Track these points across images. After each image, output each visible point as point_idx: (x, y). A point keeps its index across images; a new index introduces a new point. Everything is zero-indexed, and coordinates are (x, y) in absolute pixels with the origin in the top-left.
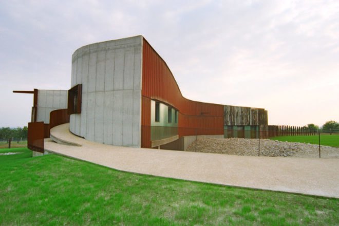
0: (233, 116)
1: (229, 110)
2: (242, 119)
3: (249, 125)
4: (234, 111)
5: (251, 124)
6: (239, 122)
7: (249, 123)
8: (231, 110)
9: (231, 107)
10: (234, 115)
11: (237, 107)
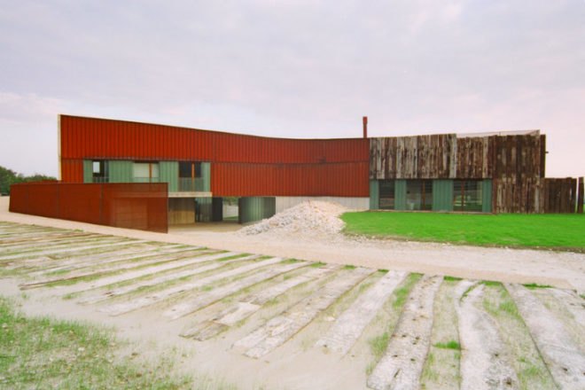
0: (391, 160)
1: (381, 147)
2: (421, 163)
3: (445, 177)
4: (395, 149)
5: (453, 174)
6: (411, 172)
7: (448, 172)
8: (387, 146)
9: (388, 140)
10: (394, 157)
11: (405, 139)
